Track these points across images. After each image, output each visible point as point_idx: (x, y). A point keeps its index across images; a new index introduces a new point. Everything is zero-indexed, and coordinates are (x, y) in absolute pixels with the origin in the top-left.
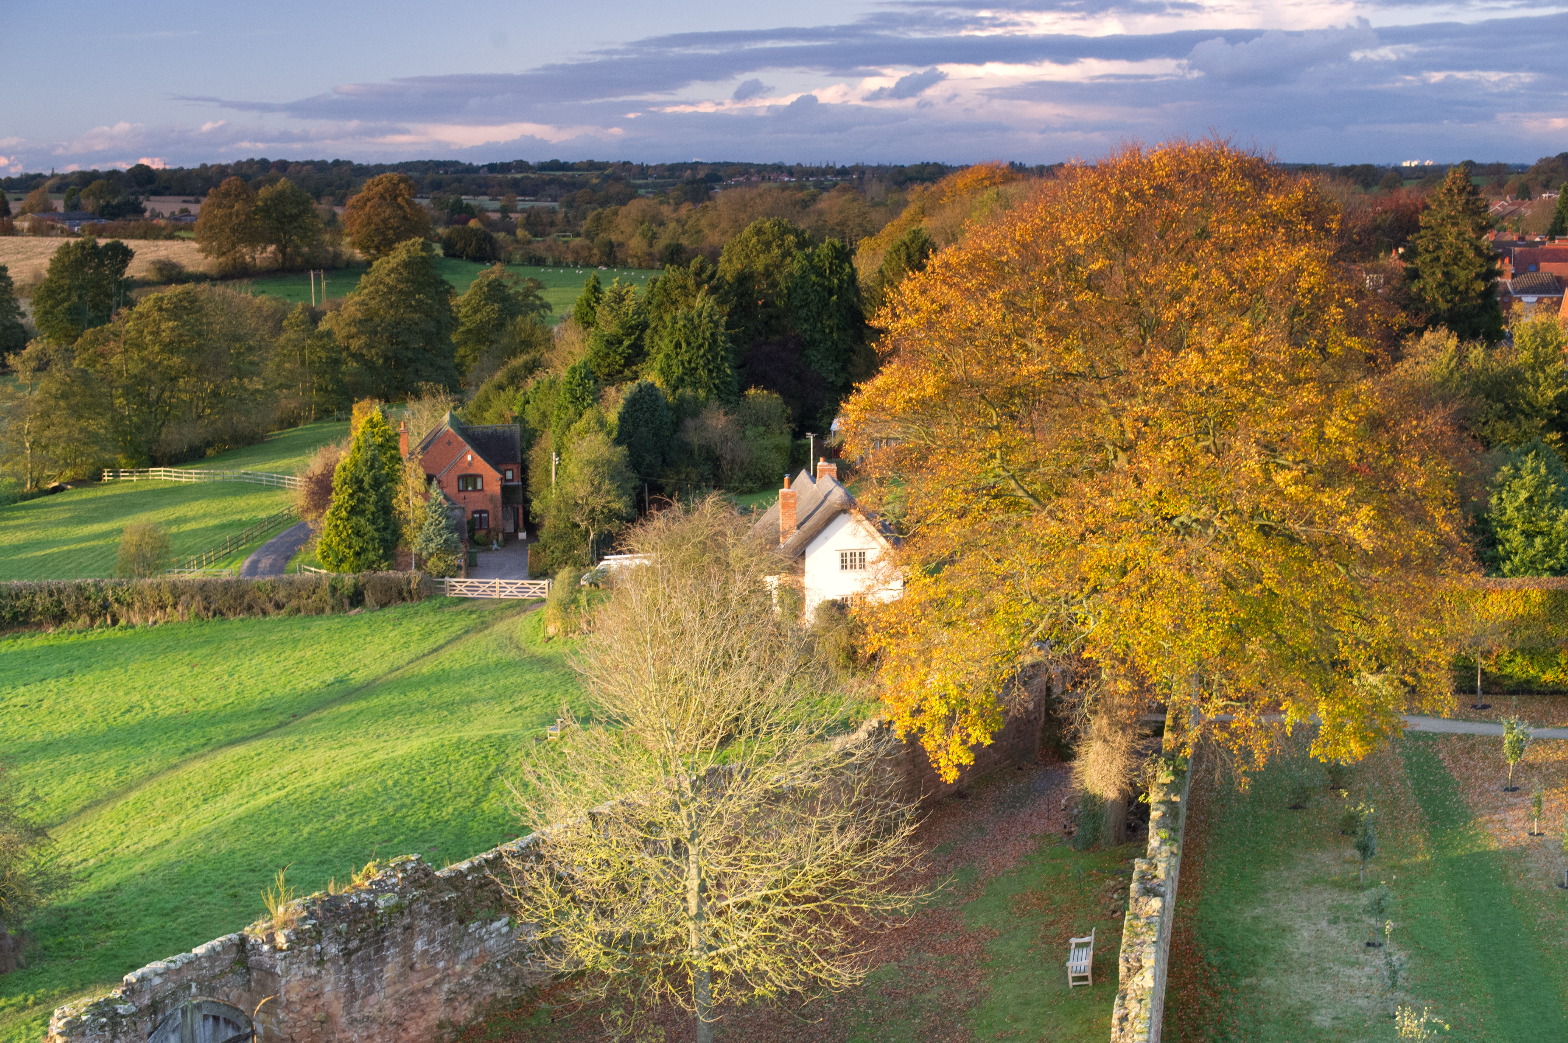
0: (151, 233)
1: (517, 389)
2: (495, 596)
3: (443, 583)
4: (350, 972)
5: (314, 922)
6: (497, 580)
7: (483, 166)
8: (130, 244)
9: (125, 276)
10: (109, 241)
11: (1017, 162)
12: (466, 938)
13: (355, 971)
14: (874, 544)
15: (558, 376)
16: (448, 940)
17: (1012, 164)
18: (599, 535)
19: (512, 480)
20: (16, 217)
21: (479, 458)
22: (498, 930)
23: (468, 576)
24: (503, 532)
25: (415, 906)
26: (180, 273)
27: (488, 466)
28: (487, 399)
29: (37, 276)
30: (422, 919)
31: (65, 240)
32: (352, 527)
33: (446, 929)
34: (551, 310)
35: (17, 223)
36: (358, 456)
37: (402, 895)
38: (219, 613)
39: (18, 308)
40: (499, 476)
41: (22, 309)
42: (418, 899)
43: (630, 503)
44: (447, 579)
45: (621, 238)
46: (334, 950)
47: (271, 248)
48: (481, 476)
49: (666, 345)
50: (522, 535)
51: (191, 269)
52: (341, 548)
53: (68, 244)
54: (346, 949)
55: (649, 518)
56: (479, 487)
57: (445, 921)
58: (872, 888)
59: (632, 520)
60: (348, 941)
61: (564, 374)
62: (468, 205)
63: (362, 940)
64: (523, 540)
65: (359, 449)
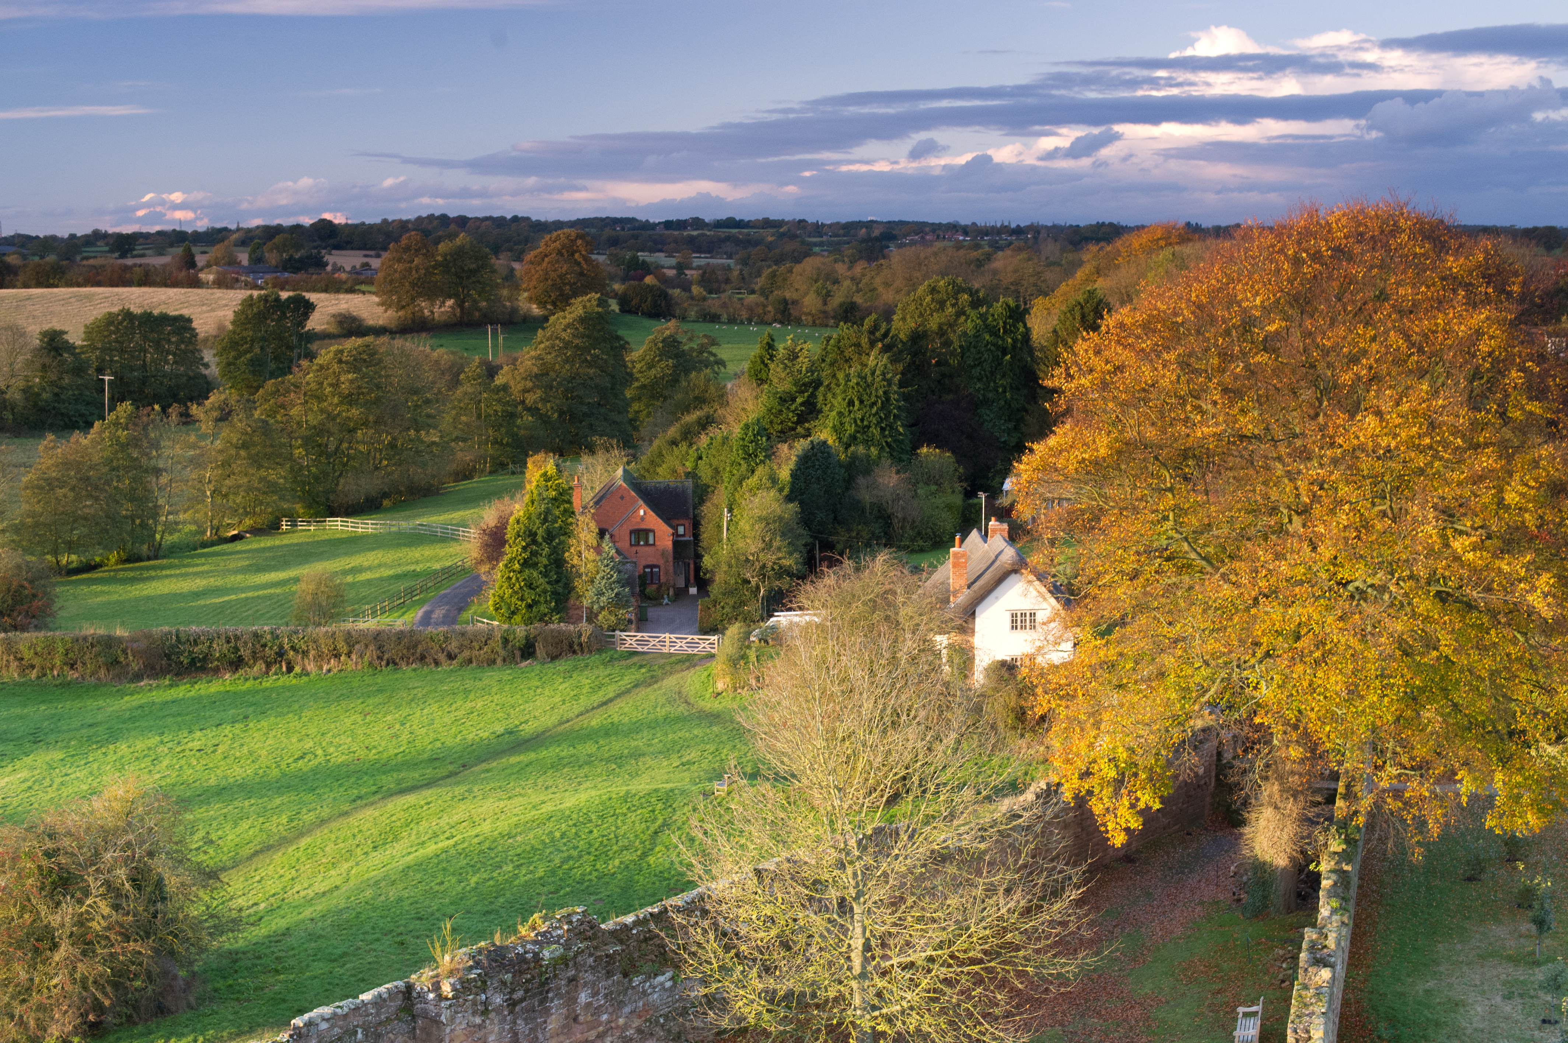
0: (333, 287)
1: (691, 445)
2: (665, 650)
3: (613, 636)
4: (514, 1022)
5: (479, 971)
6: (667, 635)
7: (660, 223)
8: (312, 297)
9: (307, 329)
10: (291, 294)
11: (1193, 222)
12: (630, 992)
13: (519, 1022)
14: (1045, 605)
15: (731, 433)
16: (611, 993)
17: (1188, 224)
18: (770, 591)
19: (683, 536)
20: (202, 270)
21: (652, 513)
22: (662, 984)
23: (638, 630)
24: (674, 587)
25: (579, 958)
26: (360, 326)
27: (660, 521)
28: (660, 455)
29: (221, 328)
30: (586, 971)
31: (249, 292)
32: (524, 580)
33: (610, 982)
34: (725, 367)
35: (202, 276)
36: (531, 509)
37: (567, 946)
38: (391, 662)
39: (202, 358)
40: (671, 531)
41: (206, 360)
42: (583, 951)
43: (801, 560)
44: (618, 633)
45: (795, 296)
46: (498, 1000)
47: (450, 302)
48: (653, 531)
49: (839, 403)
50: (693, 591)
51: (371, 322)
52: (513, 600)
53: (251, 296)
54: (510, 999)
55: (820, 575)
56: (651, 541)
57: (609, 974)
58: (1038, 951)
59: (803, 577)
60: (513, 991)
61: (737, 430)
62: (644, 262)
63: (527, 991)
64: (693, 595)
65: (533, 502)
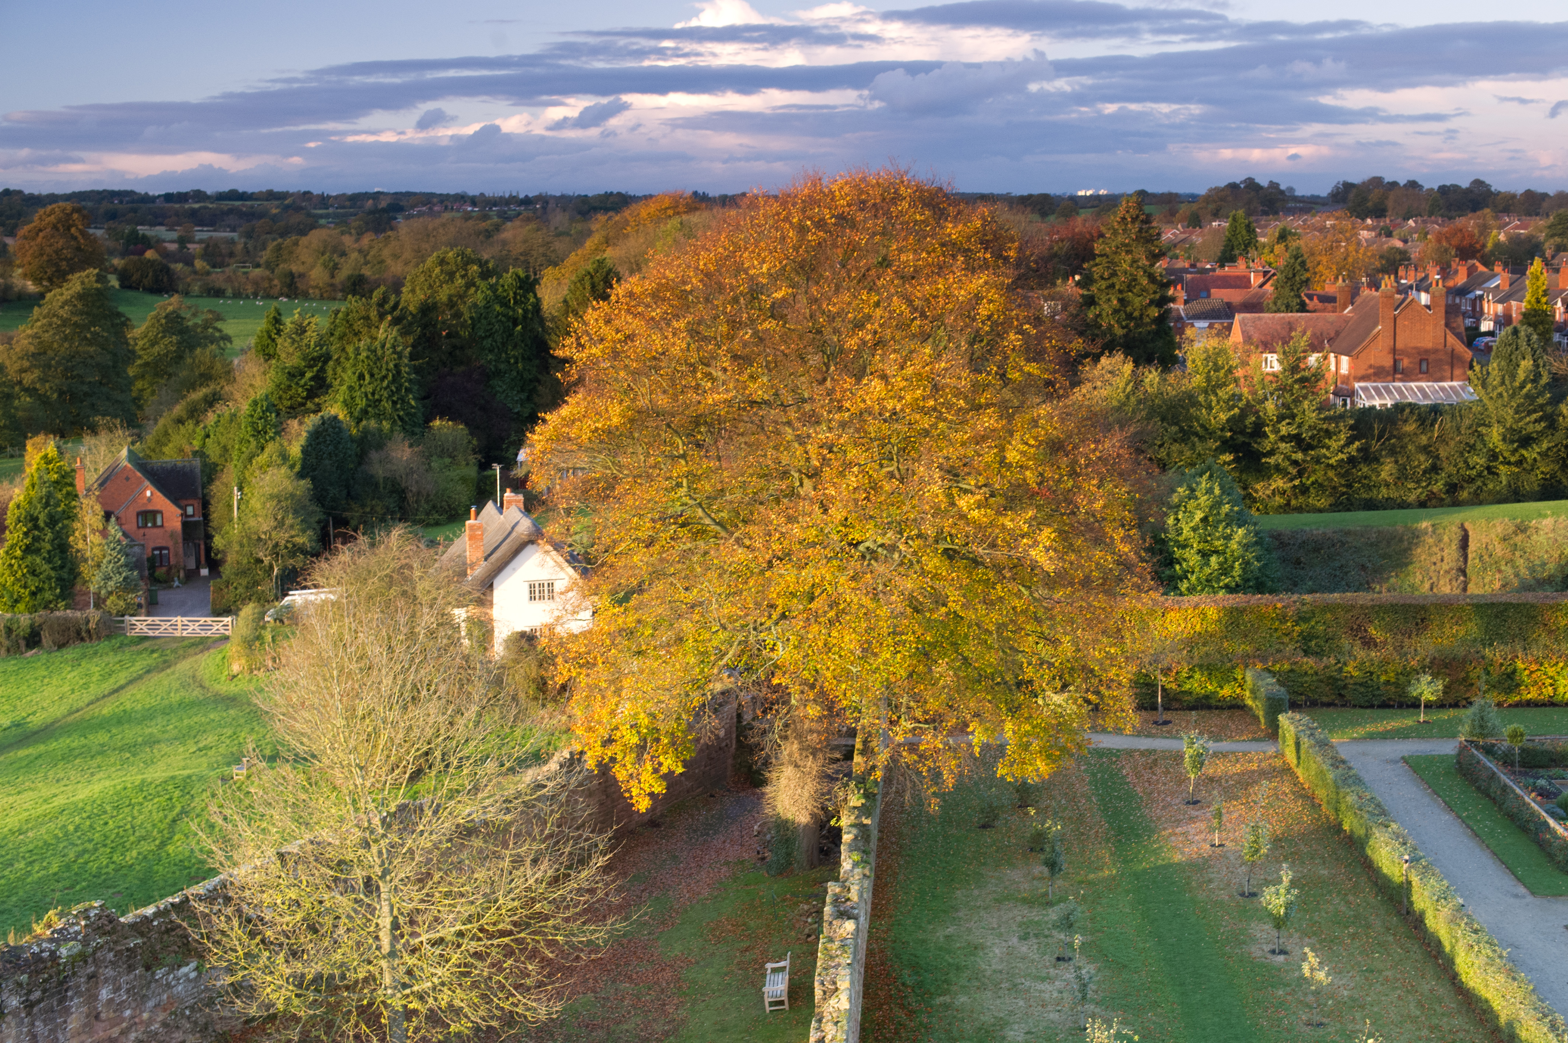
1: (197, 423)
2: (178, 634)
3: (123, 622)
4: (33, 1024)
6: (179, 618)
7: (159, 196)
11: (700, 192)
12: (153, 985)
13: (37, 1023)
14: (562, 575)
15: (239, 409)
16: (134, 987)
17: (695, 193)
18: (284, 569)
19: (193, 516)
21: (159, 494)
22: (186, 975)
23: (149, 614)
24: (184, 569)
25: (99, 954)
27: (168, 502)
28: (166, 434)
30: (106, 967)
32: (27, 566)
33: (132, 976)
34: (231, 342)
36: (32, 493)
37: (85, 942)
40: (179, 512)
42: (102, 947)
43: (315, 538)
44: (127, 618)
45: (302, 269)
46: (14, 1003)
48: (161, 512)
49: (349, 377)
50: (205, 572)
52: (16, 588)
54: (27, 1000)
55: (334, 552)
56: (159, 523)
57: (131, 968)
58: (567, 920)
59: (317, 555)
60: (30, 992)
61: (245, 407)
62: (143, 235)
63: (44, 991)
64: (205, 577)
65: (33, 486)
